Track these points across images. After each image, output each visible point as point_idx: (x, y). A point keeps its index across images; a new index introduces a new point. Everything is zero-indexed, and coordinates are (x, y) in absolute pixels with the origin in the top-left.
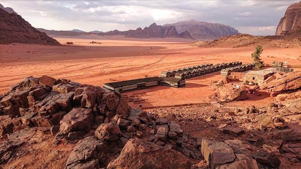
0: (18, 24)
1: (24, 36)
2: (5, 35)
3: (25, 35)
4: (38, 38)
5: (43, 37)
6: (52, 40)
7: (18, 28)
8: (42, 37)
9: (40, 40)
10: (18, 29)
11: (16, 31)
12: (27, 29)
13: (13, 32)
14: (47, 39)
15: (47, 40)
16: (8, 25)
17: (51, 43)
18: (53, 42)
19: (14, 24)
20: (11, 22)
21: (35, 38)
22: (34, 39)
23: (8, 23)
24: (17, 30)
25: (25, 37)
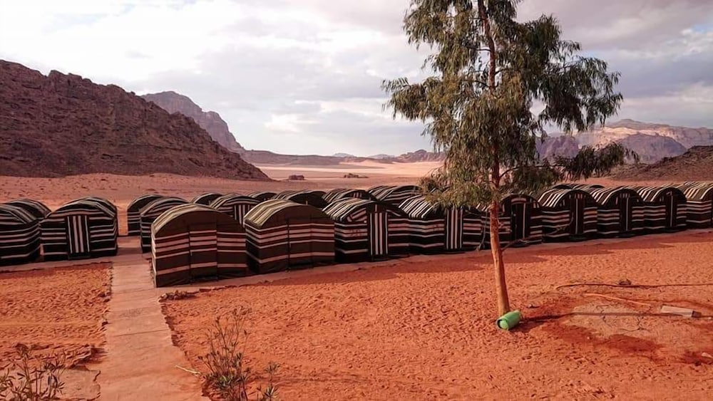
0: (181, 135)
1: (190, 159)
2: (144, 157)
3: (190, 157)
4: (219, 164)
5: (230, 162)
6: (250, 169)
7: (181, 143)
8: (228, 163)
9: (224, 168)
10: (180, 145)
11: (175, 149)
12: (200, 145)
13: (167, 151)
14: (240, 166)
15: (239, 170)
16: (161, 137)
17: (247, 175)
18: (250, 173)
19: (174, 135)
20: (169, 131)
21: (212, 164)
22: (210, 166)
23: (163, 132)
24: (177, 147)
25: (190, 162)
